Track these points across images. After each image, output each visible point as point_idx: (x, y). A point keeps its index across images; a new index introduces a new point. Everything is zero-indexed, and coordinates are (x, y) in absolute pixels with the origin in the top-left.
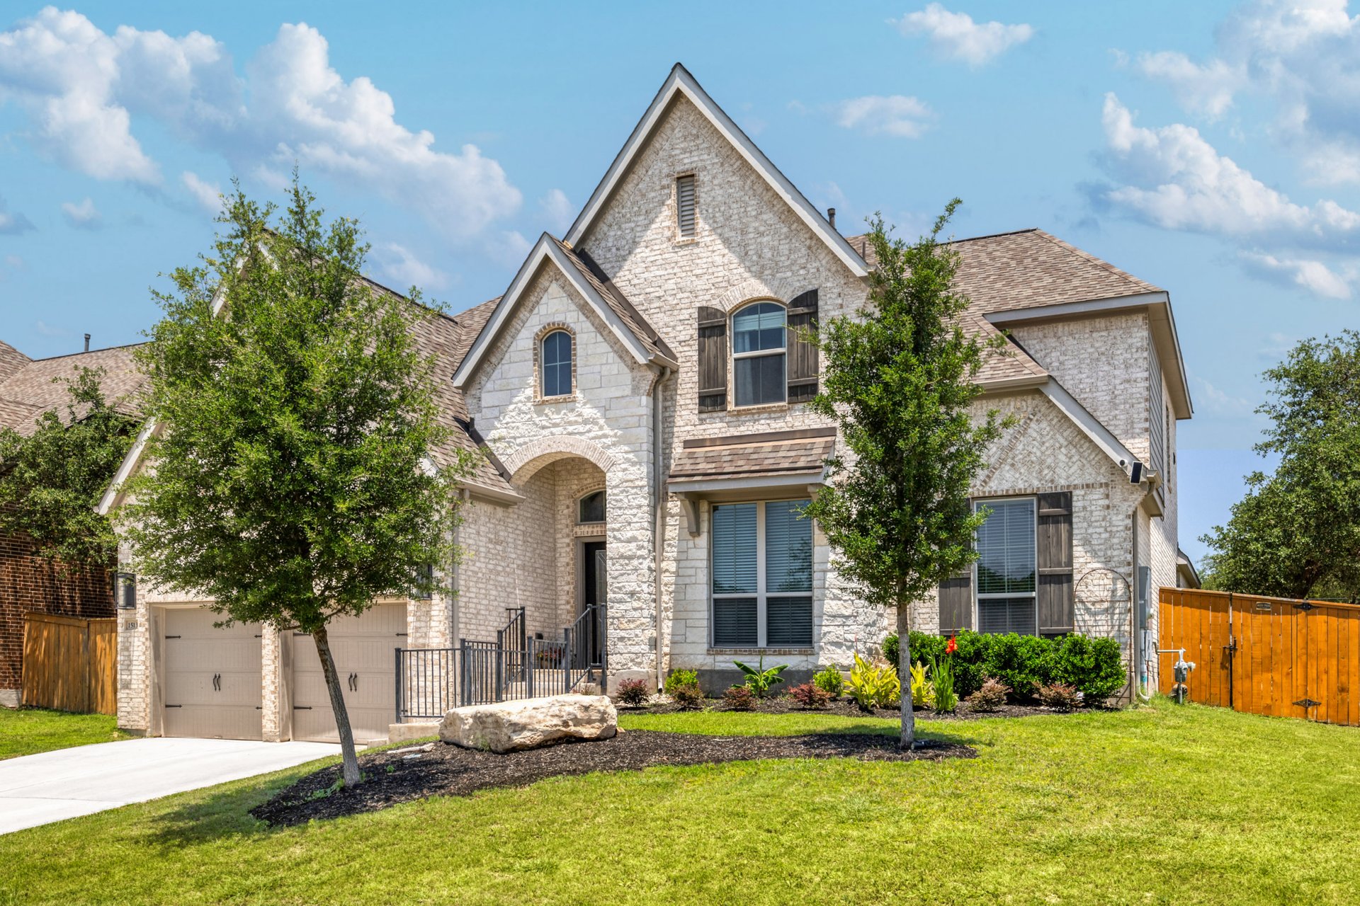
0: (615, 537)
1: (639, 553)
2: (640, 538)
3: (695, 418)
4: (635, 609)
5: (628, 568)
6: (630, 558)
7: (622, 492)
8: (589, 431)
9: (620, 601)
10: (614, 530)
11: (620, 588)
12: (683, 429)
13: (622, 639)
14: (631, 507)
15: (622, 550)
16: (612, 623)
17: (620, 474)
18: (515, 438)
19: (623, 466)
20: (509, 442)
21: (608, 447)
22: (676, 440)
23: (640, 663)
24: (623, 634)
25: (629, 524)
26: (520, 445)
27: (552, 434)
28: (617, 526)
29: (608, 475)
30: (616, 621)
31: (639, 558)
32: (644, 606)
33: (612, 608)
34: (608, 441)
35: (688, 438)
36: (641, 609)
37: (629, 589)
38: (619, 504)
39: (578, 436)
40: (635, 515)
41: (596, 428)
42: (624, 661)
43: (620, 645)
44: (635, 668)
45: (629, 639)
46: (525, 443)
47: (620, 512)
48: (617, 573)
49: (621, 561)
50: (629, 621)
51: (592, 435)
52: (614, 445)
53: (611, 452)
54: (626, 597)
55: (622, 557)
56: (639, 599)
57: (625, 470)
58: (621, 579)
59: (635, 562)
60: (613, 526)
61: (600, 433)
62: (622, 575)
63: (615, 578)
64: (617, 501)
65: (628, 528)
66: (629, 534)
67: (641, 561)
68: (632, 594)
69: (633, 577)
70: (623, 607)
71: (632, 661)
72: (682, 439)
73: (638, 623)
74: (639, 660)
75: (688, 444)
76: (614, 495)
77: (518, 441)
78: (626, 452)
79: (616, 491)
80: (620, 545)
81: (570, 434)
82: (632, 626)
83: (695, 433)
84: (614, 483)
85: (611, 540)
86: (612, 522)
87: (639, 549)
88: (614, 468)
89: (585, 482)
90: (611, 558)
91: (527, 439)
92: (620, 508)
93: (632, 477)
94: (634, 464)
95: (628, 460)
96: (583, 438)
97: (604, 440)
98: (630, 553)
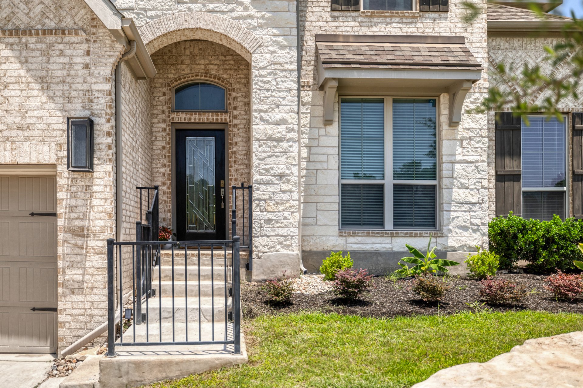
0: (262, 119)
1: (289, 136)
2: (290, 121)
3: (327, 15)
4: (284, 192)
5: (276, 150)
6: (279, 140)
7: (270, 74)
8: (232, 11)
9: (267, 183)
10: (260, 111)
11: (267, 170)
12: (314, 24)
13: (269, 221)
14: (279, 90)
15: (270, 132)
16: (258, 205)
17: (268, 56)
18: (145, 10)
19: (271, 48)
20: (138, 14)
21: (254, 28)
22: (307, 33)
23: (288, 246)
24: (270, 216)
25: (278, 106)
26: (151, 18)
27: (189, 9)
28: (264, 107)
29: (255, 56)
30: (262, 203)
31: (288, 141)
32: (294, 189)
33: (258, 189)
34: (254, 23)
35: (320, 33)
36: (291, 192)
37: (278, 171)
38: (267, 86)
39: (219, 15)
40: (284, 98)
41: (241, 8)
42: (271, 244)
43: (266, 227)
44: (283, 251)
45: (277, 222)
46: (157, 16)
47: (267, 94)
48: (264, 155)
49: (269, 143)
50: (277, 203)
51: (235, 14)
52: (261, 26)
53: (258, 33)
54: (274, 179)
55: (270, 138)
56: (288, 181)
57: (272, 52)
58: (268, 161)
59: (285, 145)
60: (260, 107)
61: (245, 13)
62: (270, 157)
63: (263, 160)
64: (264, 82)
65: (276, 110)
66: (278, 117)
67: (291, 143)
68: (281, 176)
69: (283, 159)
70: (270, 189)
71: (280, 243)
72: (314, 33)
73: (288, 205)
74: (288, 243)
75: (319, 38)
76: (261, 76)
77: (149, 13)
78: (275, 35)
79: (263, 73)
80: (267, 126)
81: (210, 11)
82: (281, 208)
83: (327, 28)
84: (261, 65)
85: (258, 121)
86: (258, 104)
87: (288, 132)
88: (261, 49)
89: (183, 72)
90: (258, 140)
91: (159, 13)
92: (268, 90)
93: (281, 60)
94: (283, 47)
95: (277, 43)
96: (225, 16)
97: (250, 21)
98: (279, 135)
